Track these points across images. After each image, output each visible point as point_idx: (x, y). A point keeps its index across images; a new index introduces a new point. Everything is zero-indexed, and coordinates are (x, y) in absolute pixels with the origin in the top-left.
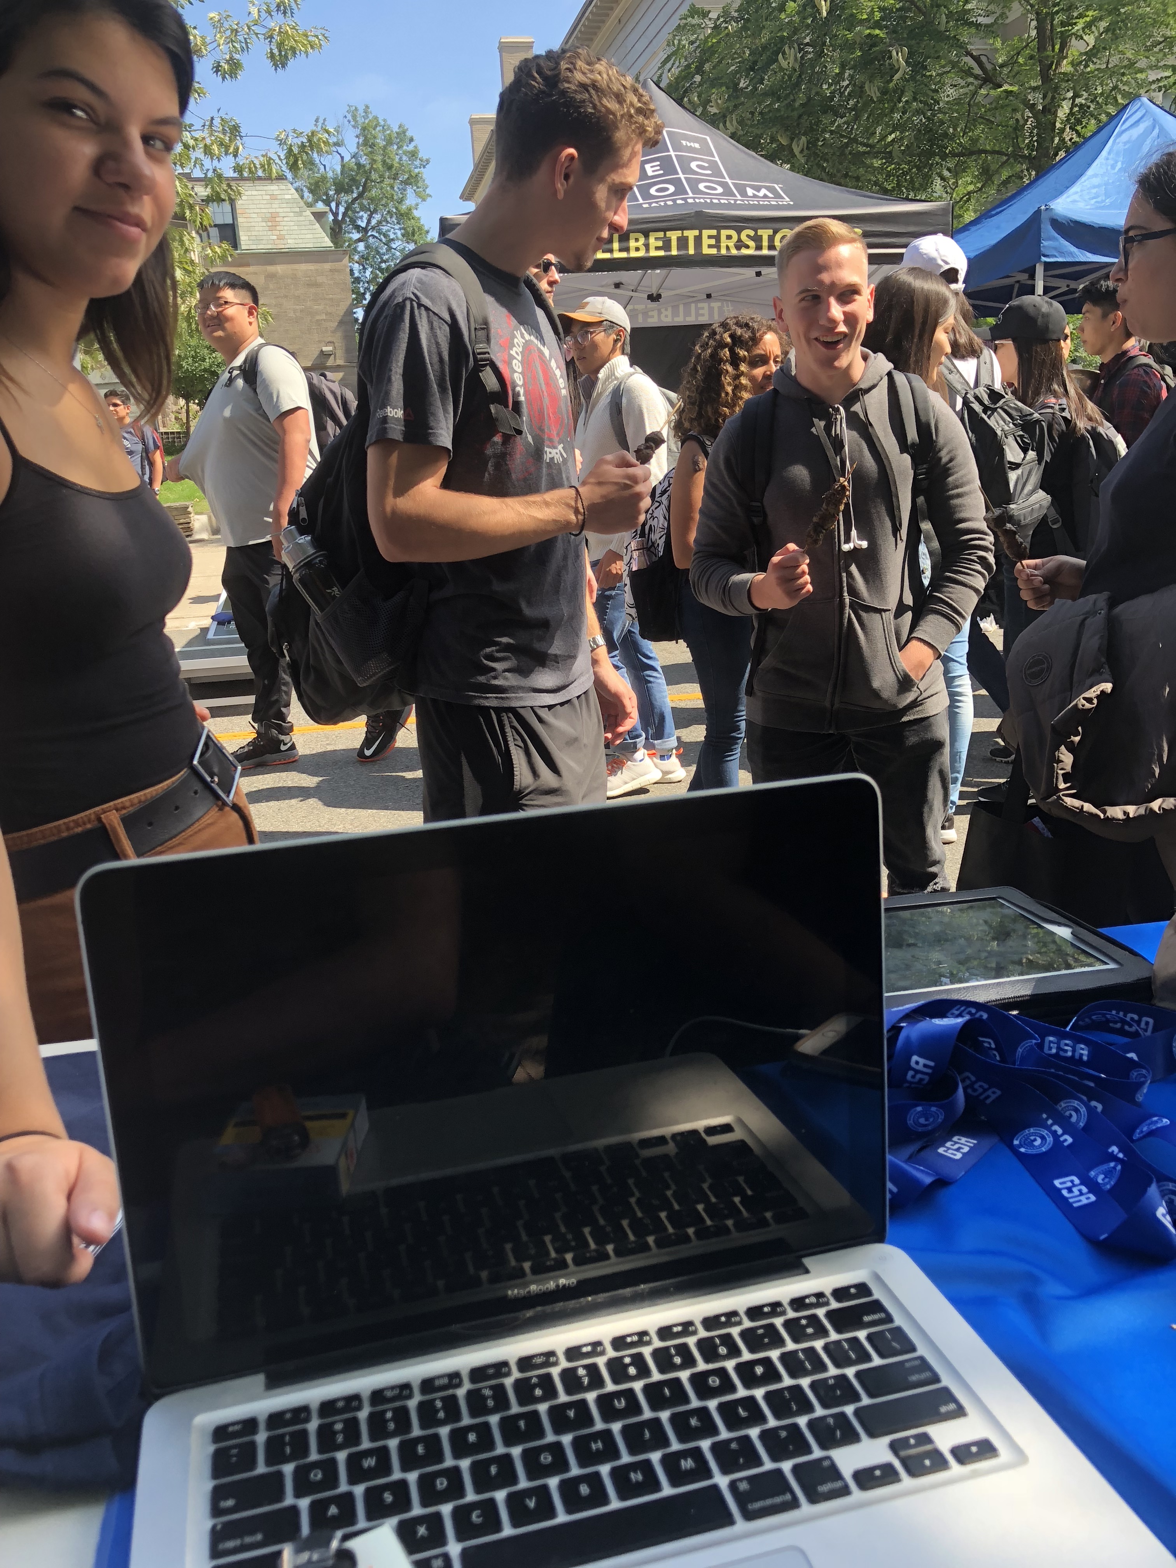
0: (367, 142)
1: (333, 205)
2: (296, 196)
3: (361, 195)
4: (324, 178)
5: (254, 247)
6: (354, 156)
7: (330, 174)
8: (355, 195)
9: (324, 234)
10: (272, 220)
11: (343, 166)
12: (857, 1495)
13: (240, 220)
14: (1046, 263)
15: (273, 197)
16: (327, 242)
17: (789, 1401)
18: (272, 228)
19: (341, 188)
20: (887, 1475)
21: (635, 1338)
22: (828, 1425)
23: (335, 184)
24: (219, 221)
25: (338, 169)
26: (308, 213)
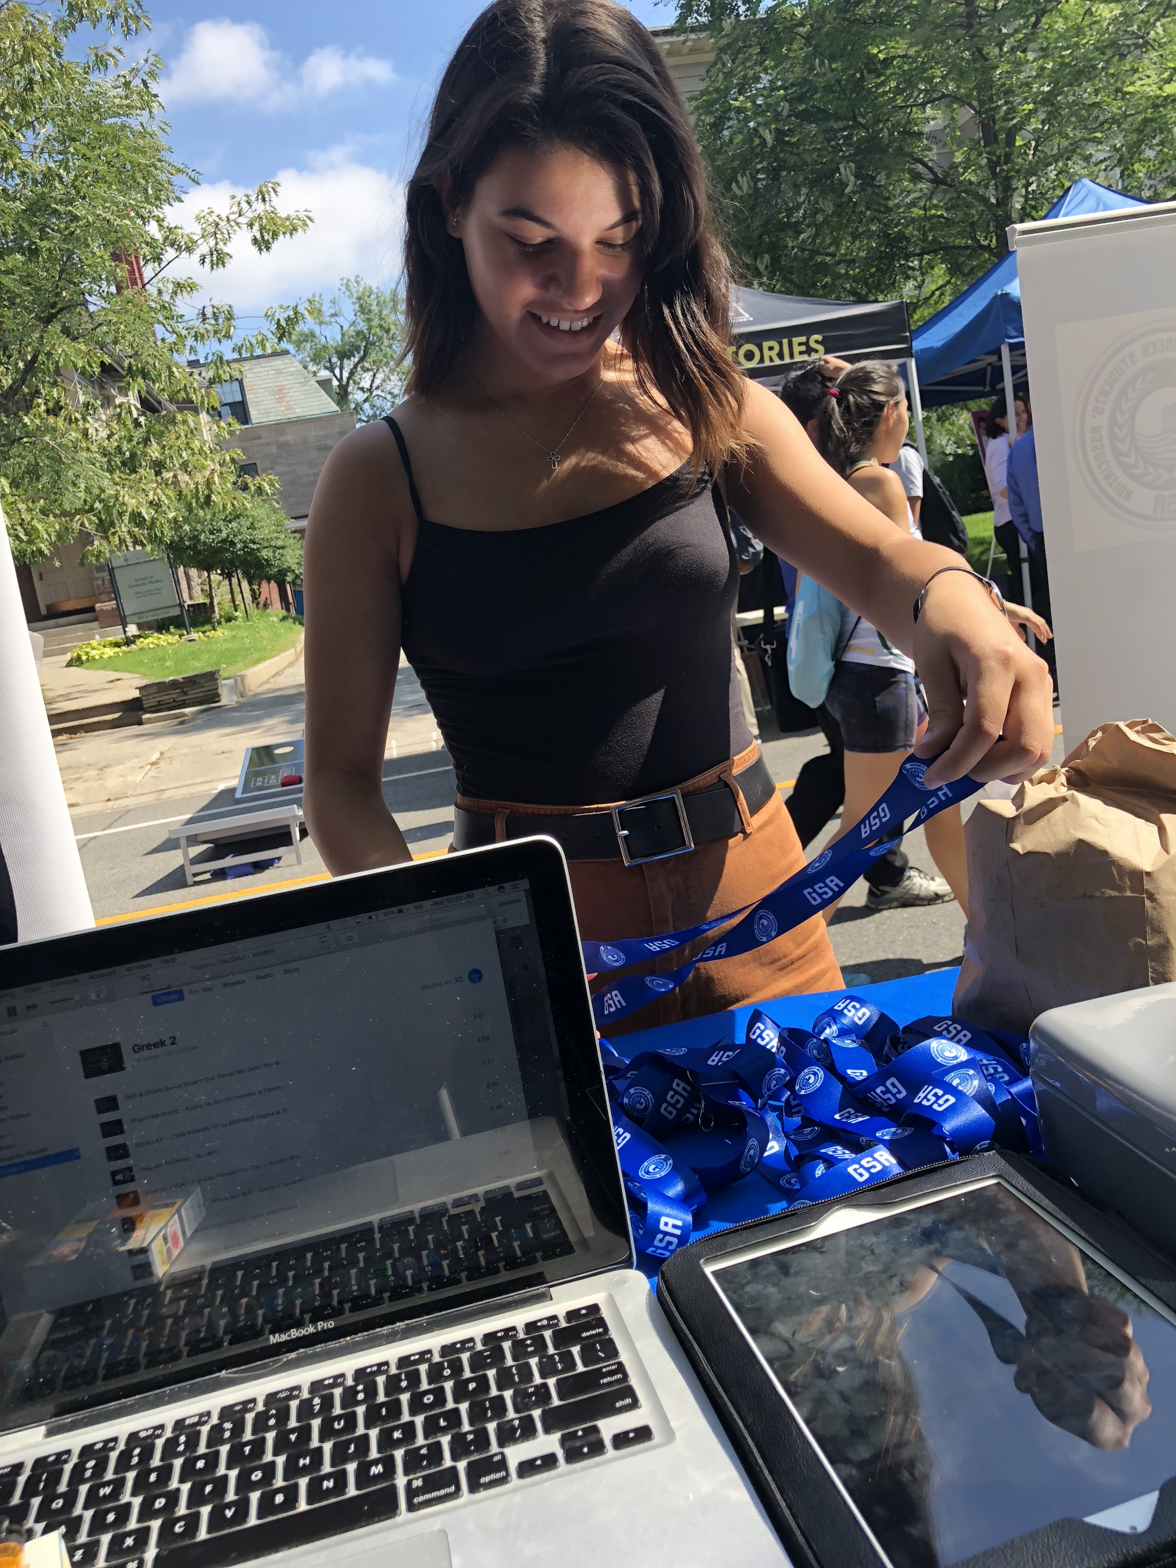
0: (364, 310)
1: (337, 371)
2: (301, 367)
3: (362, 359)
4: (325, 347)
5: (264, 420)
6: (353, 323)
7: (331, 342)
8: (356, 360)
9: (330, 400)
10: (279, 393)
11: (343, 335)
12: (515, 1481)
13: (249, 397)
14: (1010, 345)
15: (278, 371)
16: (334, 407)
17: (487, 1409)
18: (280, 400)
19: (343, 355)
20: (549, 1461)
21: (375, 1368)
22: (513, 1426)
23: (337, 352)
24: (230, 400)
25: (339, 337)
26: (313, 382)
